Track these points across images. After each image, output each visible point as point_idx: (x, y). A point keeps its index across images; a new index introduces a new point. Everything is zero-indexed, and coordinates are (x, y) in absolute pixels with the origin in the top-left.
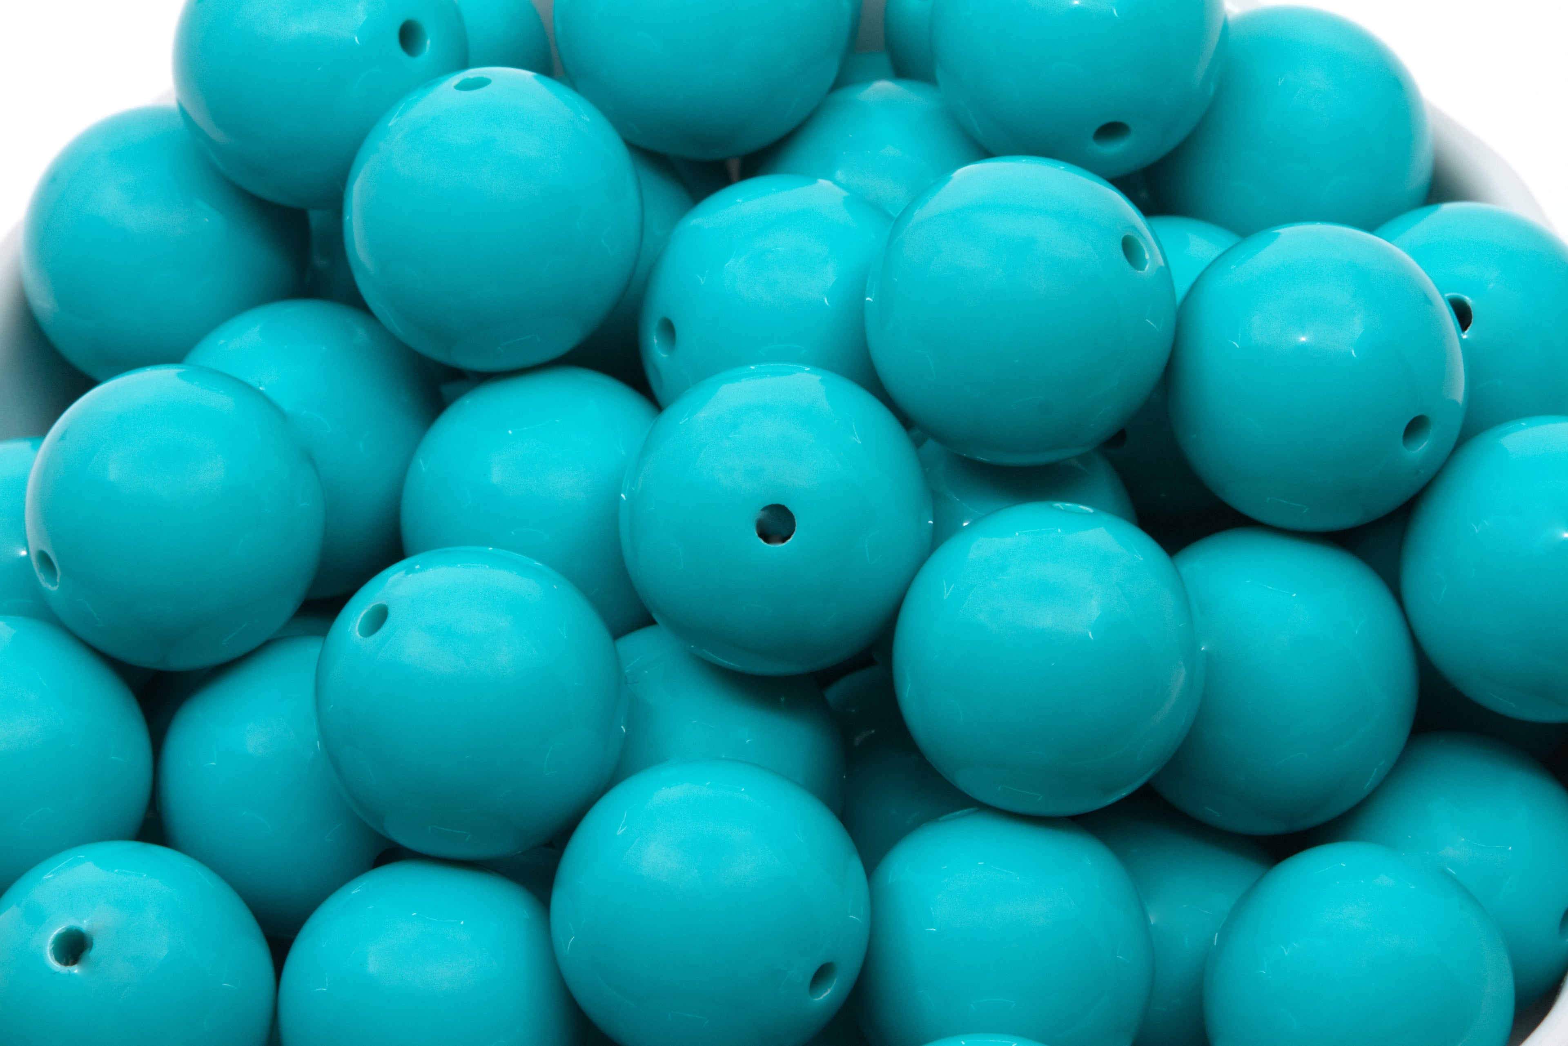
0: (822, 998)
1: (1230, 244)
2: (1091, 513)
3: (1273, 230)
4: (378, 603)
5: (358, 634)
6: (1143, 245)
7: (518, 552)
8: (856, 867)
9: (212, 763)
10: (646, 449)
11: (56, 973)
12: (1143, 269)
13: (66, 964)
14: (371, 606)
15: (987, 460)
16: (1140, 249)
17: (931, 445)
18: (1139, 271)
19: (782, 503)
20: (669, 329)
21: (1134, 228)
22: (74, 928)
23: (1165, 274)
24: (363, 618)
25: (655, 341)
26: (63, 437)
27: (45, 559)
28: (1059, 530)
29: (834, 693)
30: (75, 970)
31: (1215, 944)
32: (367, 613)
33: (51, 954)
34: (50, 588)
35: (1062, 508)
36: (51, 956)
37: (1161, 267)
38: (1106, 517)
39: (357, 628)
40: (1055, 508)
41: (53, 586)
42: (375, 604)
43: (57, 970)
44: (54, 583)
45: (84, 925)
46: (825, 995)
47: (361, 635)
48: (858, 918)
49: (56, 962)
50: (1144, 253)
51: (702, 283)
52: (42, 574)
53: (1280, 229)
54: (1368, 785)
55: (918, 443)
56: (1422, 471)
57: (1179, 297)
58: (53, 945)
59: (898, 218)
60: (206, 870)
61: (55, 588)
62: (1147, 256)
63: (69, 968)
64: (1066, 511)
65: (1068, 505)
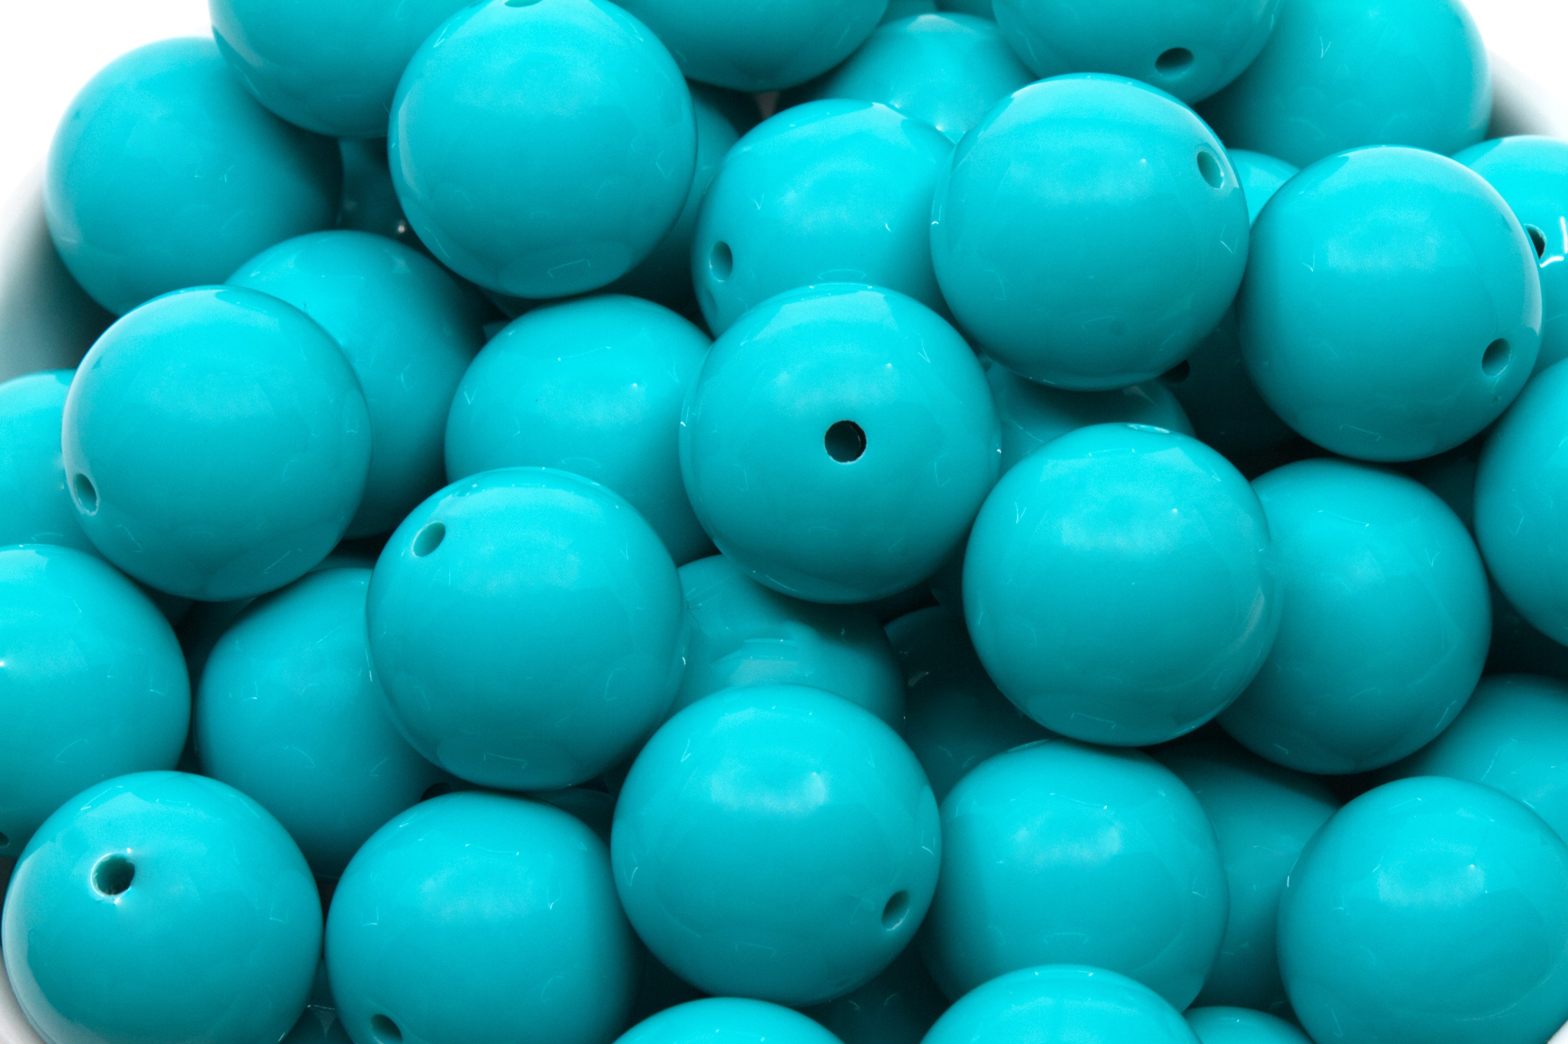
0: (894, 928)
1: (1290, 176)
2: (1168, 434)
3: (1345, 153)
4: (434, 522)
5: (413, 553)
6: (1217, 162)
7: (576, 472)
8: (928, 796)
9: (254, 698)
10: (705, 373)
11: (98, 902)
12: (1218, 186)
13: (110, 893)
14: (427, 525)
15: (1054, 383)
16: (1215, 166)
17: (997, 369)
18: (1215, 189)
19: (852, 420)
20: (725, 254)
21: (1207, 145)
22: (118, 856)
23: (1240, 194)
24: (418, 538)
25: (711, 266)
26: (97, 364)
27: (84, 485)
28: (1133, 451)
29: (893, 629)
30: (118, 900)
31: (1288, 886)
32: (424, 531)
33: (94, 881)
34: (87, 512)
35: (1136, 428)
36: (95, 885)
37: (1235, 188)
38: (1181, 438)
39: (412, 548)
40: (1131, 428)
41: (91, 512)
42: (431, 524)
43: (98, 899)
44: (93, 508)
45: (128, 852)
46: (897, 925)
47: (417, 554)
48: (930, 850)
49: (100, 892)
50: (1220, 172)
51: (759, 208)
52: (80, 500)
53: (1349, 152)
54: (1439, 726)
55: (986, 368)
56: (1500, 398)
57: (1253, 215)
58: (97, 874)
59: (960, 144)
60: (251, 801)
61: (94, 513)
62: (1222, 174)
63: (112, 897)
64: (1139, 430)
65: (1143, 426)
